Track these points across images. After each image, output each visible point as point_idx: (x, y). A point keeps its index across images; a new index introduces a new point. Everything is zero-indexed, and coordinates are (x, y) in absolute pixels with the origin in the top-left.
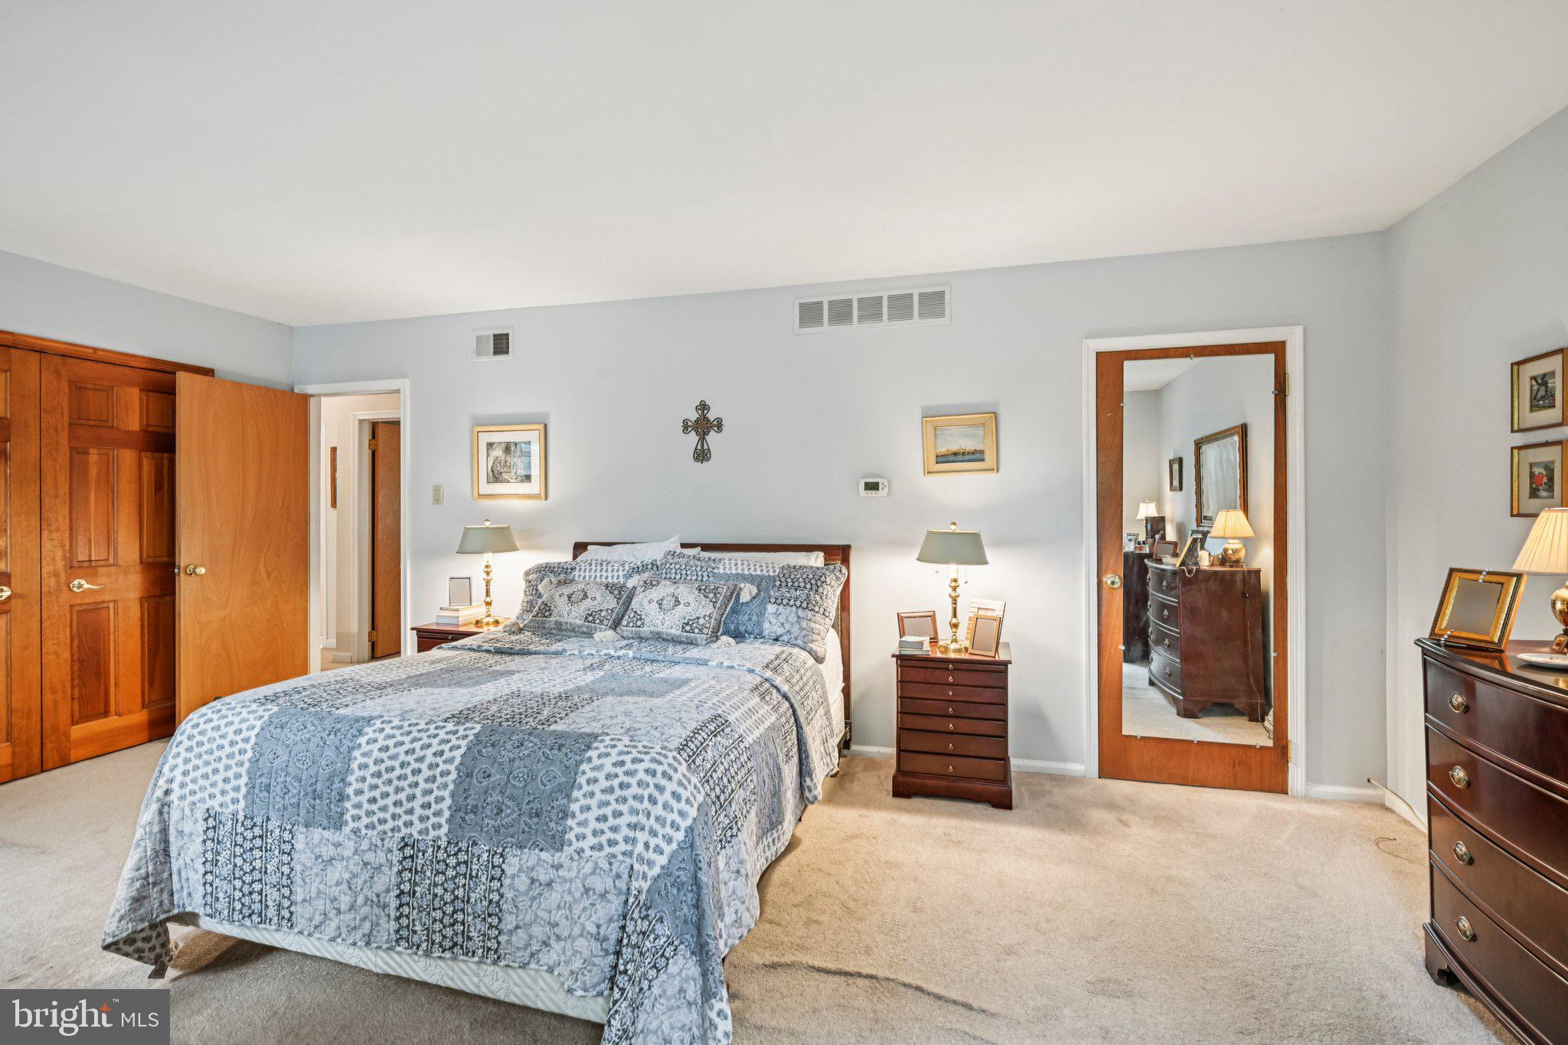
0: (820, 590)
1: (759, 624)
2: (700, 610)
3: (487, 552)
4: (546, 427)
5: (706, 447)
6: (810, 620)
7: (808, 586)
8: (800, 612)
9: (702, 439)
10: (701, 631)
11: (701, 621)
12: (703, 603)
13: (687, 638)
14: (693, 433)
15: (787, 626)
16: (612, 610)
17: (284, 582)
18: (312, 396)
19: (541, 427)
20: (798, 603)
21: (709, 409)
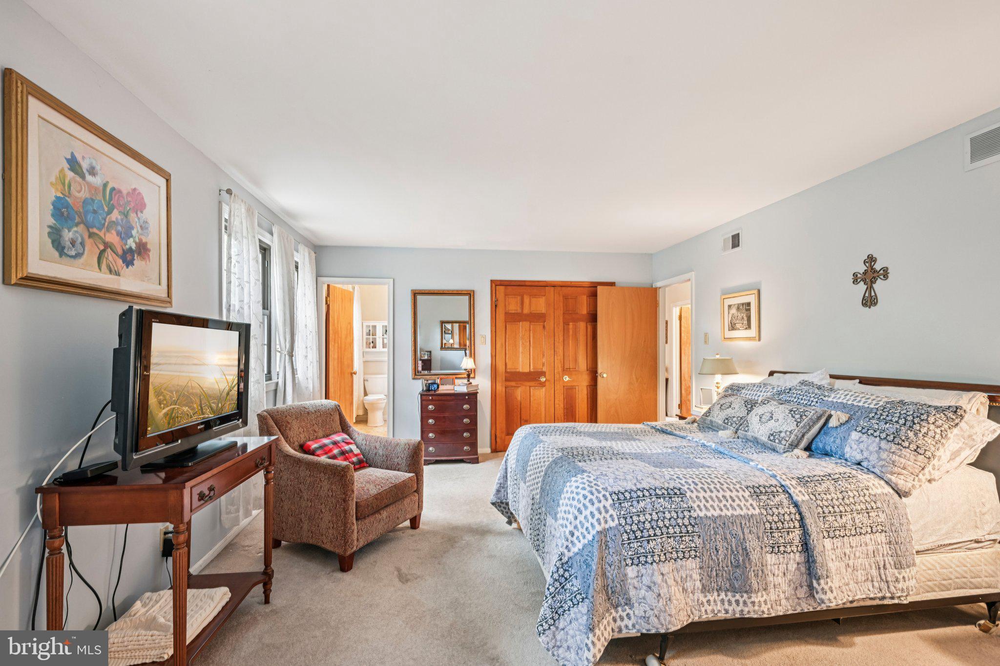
0: (917, 427)
1: (842, 447)
2: (784, 426)
3: (717, 374)
4: (759, 291)
5: (873, 294)
6: (893, 453)
7: (902, 421)
8: (883, 444)
9: (870, 288)
10: (780, 442)
11: (783, 435)
12: (789, 421)
13: (771, 445)
14: (862, 283)
15: (866, 454)
16: (741, 418)
17: (645, 384)
18: (660, 288)
19: (756, 292)
20: (883, 435)
21: (875, 261)
